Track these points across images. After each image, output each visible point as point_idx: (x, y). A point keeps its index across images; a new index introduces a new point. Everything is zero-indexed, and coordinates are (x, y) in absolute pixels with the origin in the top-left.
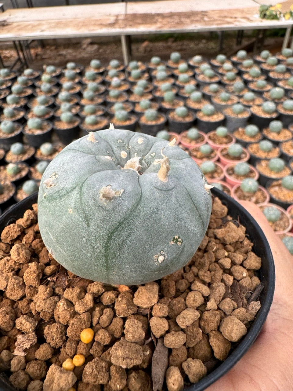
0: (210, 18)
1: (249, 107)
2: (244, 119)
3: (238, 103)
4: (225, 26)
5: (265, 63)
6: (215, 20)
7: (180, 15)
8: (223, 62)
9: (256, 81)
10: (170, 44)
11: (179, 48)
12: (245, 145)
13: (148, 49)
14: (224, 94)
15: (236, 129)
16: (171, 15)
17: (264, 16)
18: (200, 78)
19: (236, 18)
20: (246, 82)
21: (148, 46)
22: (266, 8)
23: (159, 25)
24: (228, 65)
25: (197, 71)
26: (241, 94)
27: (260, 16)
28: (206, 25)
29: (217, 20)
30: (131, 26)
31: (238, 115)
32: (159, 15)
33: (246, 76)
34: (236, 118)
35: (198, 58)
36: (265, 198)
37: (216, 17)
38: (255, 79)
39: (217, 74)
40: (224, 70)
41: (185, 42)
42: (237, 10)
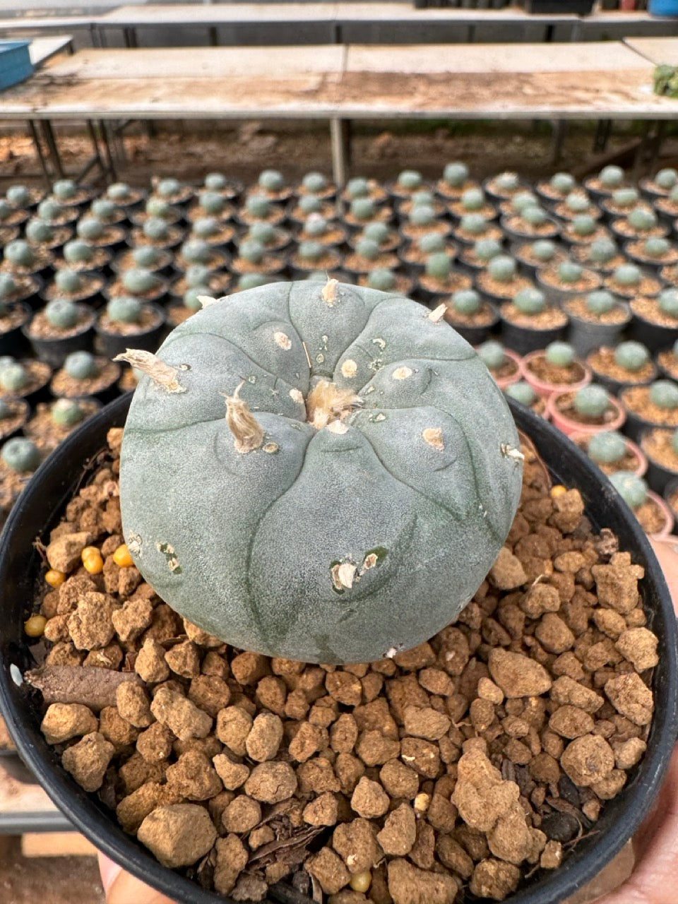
0: (537, 88)
1: (627, 299)
2: (614, 327)
3: (601, 288)
4: (573, 108)
5: (665, 197)
6: (548, 94)
7: (469, 79)
8: (566, 192)
9: (644, 240)
10: (439, 141)
11: (460, 151)
12: (616, 389)
13: (389, 151)
14: (567, 267)
15: (593, 350)
16: (448, 78)
17: (664, 89)
18: (513, 225)
19: (597, 91)
20: (620, 241)
21: (388, 145)
22: (670, 71)
23: (418, 99)
24: (578, 199)
25: (504, 208)
26: (607, 268)
27: (655, 90)
28: (528, 103)
29: (553, 94)
30: (355, 98)
31: (599, 316)
32: (420, 76)
33: (619, 227)
34: (595, 323)
35: (507, 179)
36: (663, 521)
37: (551, 87)
38: (643, 235)
39: (552, 218)
40: (568, 210)
41: (475, 140)
42: (602, 74)
